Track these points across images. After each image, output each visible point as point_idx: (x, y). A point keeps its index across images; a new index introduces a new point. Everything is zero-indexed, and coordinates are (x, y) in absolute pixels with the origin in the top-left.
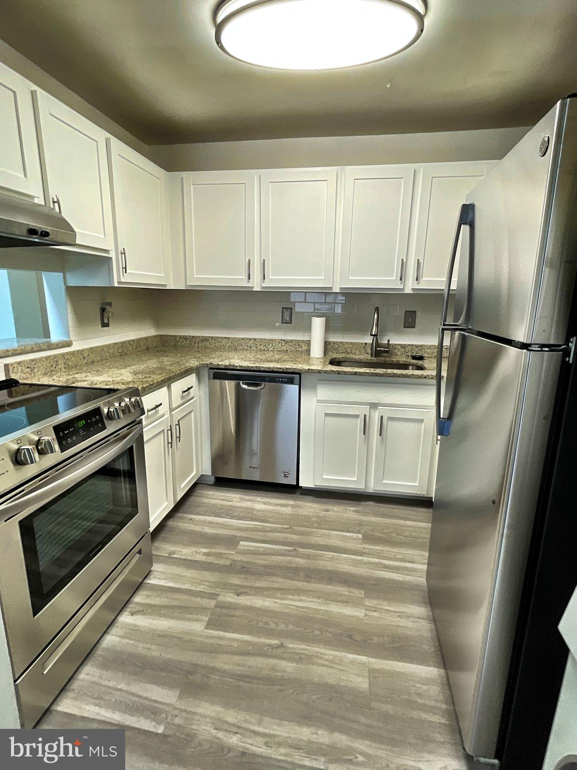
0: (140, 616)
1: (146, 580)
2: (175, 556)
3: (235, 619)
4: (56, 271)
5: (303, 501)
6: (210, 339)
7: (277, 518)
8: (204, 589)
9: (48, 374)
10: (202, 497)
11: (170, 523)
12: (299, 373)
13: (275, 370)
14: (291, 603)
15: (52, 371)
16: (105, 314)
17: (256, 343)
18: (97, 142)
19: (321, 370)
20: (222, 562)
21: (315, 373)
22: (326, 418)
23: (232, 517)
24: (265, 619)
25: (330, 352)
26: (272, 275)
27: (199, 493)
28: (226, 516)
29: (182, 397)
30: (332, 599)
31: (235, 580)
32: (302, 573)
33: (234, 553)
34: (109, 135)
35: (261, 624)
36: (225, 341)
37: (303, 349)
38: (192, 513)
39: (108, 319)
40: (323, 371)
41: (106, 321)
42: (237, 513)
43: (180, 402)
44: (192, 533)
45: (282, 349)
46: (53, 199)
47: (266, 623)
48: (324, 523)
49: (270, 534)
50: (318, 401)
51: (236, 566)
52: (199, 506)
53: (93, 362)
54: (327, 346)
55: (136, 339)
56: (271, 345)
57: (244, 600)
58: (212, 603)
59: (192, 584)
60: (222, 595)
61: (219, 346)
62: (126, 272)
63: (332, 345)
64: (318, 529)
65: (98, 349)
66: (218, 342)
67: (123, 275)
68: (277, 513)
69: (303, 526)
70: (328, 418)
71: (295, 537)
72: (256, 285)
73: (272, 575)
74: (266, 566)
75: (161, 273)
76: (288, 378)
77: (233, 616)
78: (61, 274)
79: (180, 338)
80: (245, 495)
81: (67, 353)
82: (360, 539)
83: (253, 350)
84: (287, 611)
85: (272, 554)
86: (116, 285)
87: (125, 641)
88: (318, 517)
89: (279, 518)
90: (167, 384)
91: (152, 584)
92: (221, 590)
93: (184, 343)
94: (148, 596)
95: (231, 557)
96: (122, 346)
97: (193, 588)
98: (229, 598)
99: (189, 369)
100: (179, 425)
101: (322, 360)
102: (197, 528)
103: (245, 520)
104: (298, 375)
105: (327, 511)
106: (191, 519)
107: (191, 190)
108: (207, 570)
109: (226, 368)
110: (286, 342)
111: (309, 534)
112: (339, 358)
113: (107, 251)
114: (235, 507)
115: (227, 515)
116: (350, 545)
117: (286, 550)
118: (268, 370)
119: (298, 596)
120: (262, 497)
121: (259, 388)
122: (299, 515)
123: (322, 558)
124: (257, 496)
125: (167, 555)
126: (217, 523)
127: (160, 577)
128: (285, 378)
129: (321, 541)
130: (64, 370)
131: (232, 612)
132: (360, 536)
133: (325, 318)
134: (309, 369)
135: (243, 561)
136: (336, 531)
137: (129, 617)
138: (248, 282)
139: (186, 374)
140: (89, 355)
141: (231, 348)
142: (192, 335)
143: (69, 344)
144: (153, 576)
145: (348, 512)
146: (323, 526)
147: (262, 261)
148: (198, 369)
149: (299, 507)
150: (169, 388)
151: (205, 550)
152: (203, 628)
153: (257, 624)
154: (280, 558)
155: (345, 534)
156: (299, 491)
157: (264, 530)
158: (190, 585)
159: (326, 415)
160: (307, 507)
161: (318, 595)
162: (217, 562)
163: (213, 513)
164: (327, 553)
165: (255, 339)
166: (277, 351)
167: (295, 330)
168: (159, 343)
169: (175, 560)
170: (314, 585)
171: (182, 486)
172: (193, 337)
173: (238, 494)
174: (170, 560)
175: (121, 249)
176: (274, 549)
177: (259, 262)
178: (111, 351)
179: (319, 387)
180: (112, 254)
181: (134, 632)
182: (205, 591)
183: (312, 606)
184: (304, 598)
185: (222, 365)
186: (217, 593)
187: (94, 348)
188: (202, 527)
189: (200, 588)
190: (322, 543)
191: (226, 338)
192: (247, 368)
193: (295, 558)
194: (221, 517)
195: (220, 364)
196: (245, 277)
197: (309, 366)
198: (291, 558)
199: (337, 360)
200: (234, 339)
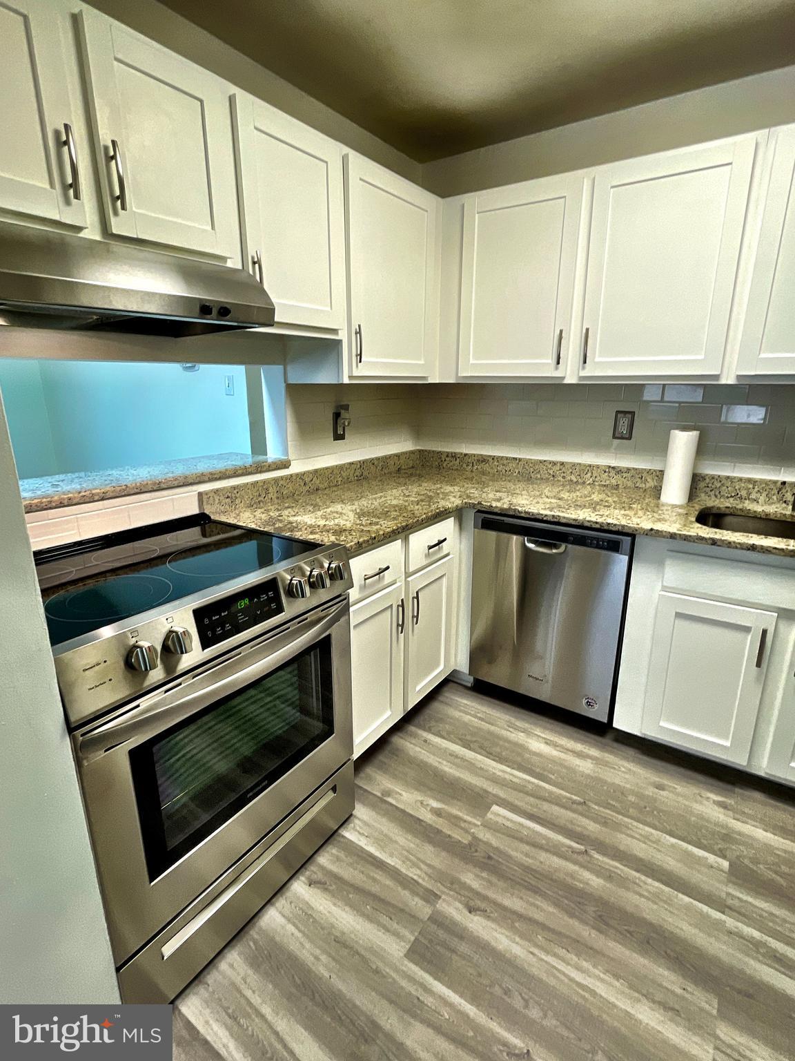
0: (318, 892)
1: (342, 829)
2: (390, 800)
3: (455, 957)
4: (274, 363)
5: (616, 755)
6: (491, 460)
7: (562, 778)
8: (419, 876)
9: (255, 506)
10: (450, 706)
11: (397, 740)
12: (632, 535)
13: (587, 524)
14: (561, 966)
15: (259, 502)
16: (340, 422)
17: (564, 470)
18: (326, 162)
19: (675, 534)
20: (457, 835)
21: (664, 537)
22: (676, 621)
23: (489, 755)
24: (508, 983)
25: (703, 495)
26: (600, 356)
27: (447, 698)
28: (480, 750)
29: (428, 555)
30: (645, 992)
31: (470, 878)
32: (593, 909)
33: (479, 823)
34: (346, 150)
35: (497, 990)
36: (512, 465)
37: (648, 485)
38: (429, 730)
39: (344, 428)
40: (680, 535)
41: (340, 432)
42: (498, 750)
43: (425, 562)
44: (422, 766)
45: (608, 482)
46: (253, 258)
47: (507, 992)
48: (648, 812)
49: (546, 806)
50: (664, 588)
51: (476, 851)
52: (441, 720)
53: (317, 490)
54: (696, 483)
55: (382, 457)
56: (589, 474)
57: (477, 925)
58: (424, 910)
59: (405, 860)
60: (444, 900)
61: (504, 471)
62: (360, 362)
63: (707, 480)
64: (638, 821)
65: (326, 471)
66: (503, 465)
67: (357, 366)
68: (566, 767)
69: (608, 806)
70: (681, 624)
71: (592, 827)
72: (570, 374)
73: (536, 891)
74: (527, 869)
75: (421, 360)
76: (609, 541)
77: (453, 951)
78: (281, 367)
79: (447, 456)
80: (516, 718)
81: (282, 478)
82: (725, 873)
83: (558, 481)
84: (552, 981)
85: (541, 847)
86: (346, 381)
87: (291, 928)
88: (640, 796)
89: (568, 778)
90: (403, 535)
91: (348, 839)
92: (445, 890)
93: (451, 464)
94: (338, 859)
95: (472, 831)
96: (361, 466)
97: (404, 871)
98: (453, 909)
99: (442, 512)
100: (417, 597)
101: (681, 511)
102: (432, 760)
103: (508, 766)
104: (630, 538)
105: (660, 787)
106: (425, 741)
107: (475, 222)
108: (431, 841)
109: (503, 513)
110: (618, 471)
111: (617, 827)
112: (719, 508)
113: (335, 331)
114: (499, 737)
115: (481, 747)
116: (697, 877)
117: (570, 847)
118: (573, 523)
119: (576, 955)
120: (545, 728)
121: (554, 551)
122: (605, 782)
123: (637, 889)
124: (535, 724)
125: (379, 794)
126: (463, 759)
127: (361, 831)
128: (603, 540)
129: (639, 849)
130: (276, 501)
131: (454, 942)
132: (725, 864)
133: (698, 432)
134: (652, 529)
135: (490, 845)
136: (674, 837)
137: (304, 886)
138: (557, 369)
139: (436, 520)
140: (312, 480)
141: (522, 475)
142: (465, 451)
143: (285, 465)
144: (353, 825)
145: (705, 802)
146: (649, 819)
147: (584, 331)
148: (461, 511)
149: (606, 764)
150: (406, 540)
151: (435, 804)
152: (402, 955)
153: (490, 986)
154: (556, 861)
155: (690, 848)
156: (610, 735)
157: (536, 794)
158: (400, 862)
159: (679, 615)
160: (623, 769)
161: (617, 970)
162: (449, 833)
163: (460, 739)
164: (649, 881)
165: (562, 464)
166: (599, 485)
167: (637, 451)
168: (418, 462)
169: (390, 808)
170: (611, 944)
171: (418, 688)
172: (466, 455)
173: (506, 714)
174: (381, 804)
175: (355, 327)
176: (548, 839)
177: (579, 331)
178: (344, 474)
179: (668, 562)
180: (342, 336)
181: (306, 918)
182: (420, 881)
183: (601, 990)
184: (585, 964)
185: (496, 507)
186: (438, 893)
187: (321, 469)
188: (440, 760)
189: (413, 873)
190: (641, 855)
191: (516, 459)
192: (538, 517)
193: (582, 870)
194: (470, 749)
195: (494, 505)
196: (551, 361)
197: (654, 522)
198: (576, 868)
199: (714, 511)
200: (528, 461)
